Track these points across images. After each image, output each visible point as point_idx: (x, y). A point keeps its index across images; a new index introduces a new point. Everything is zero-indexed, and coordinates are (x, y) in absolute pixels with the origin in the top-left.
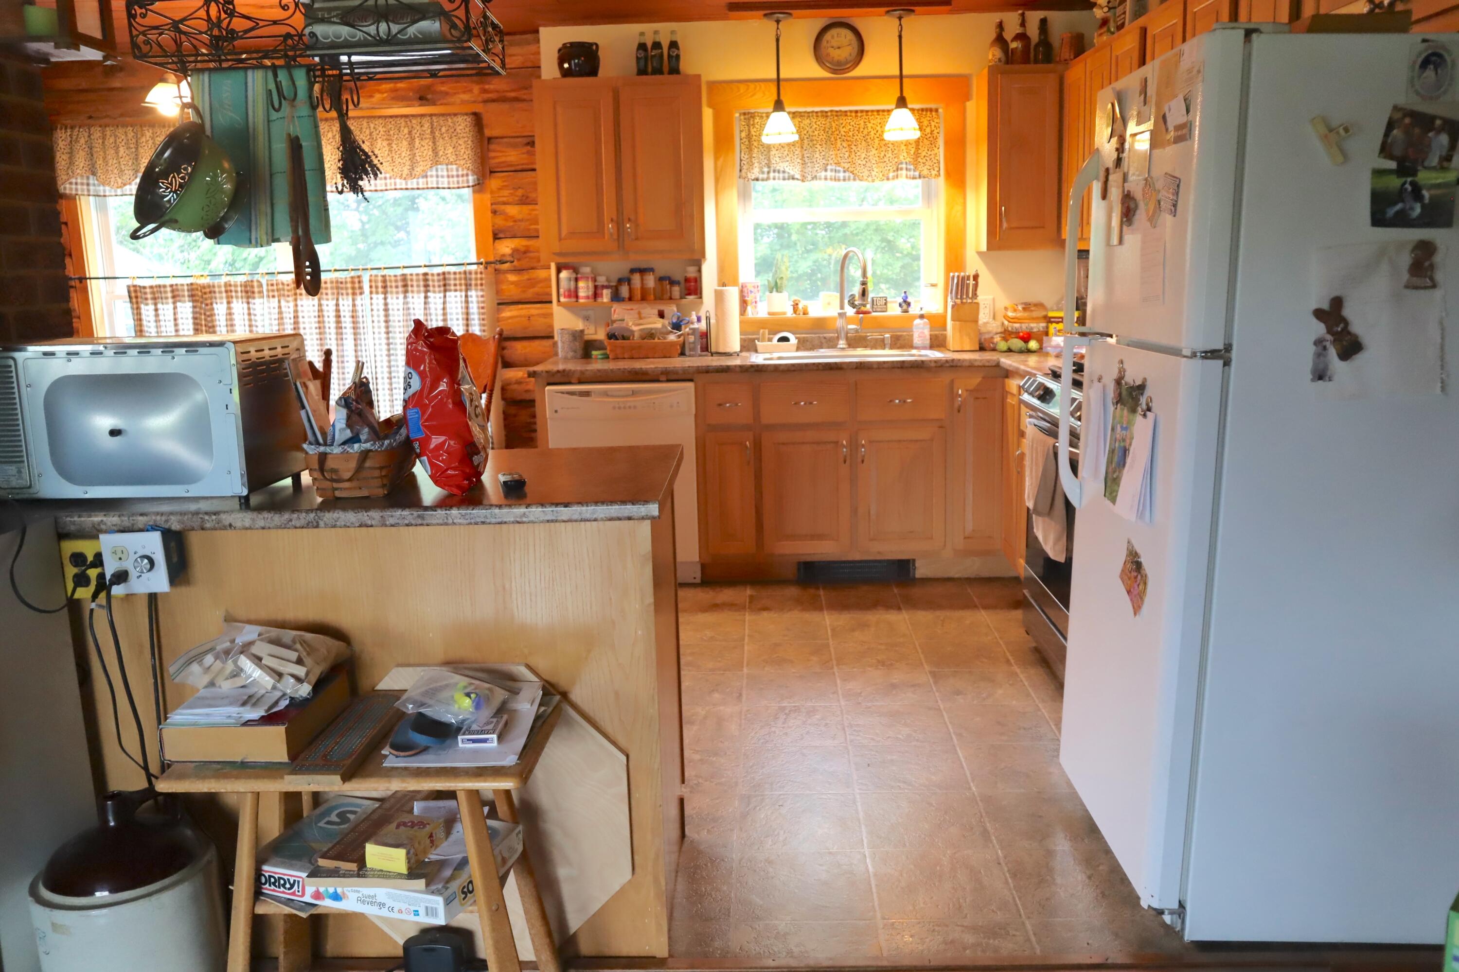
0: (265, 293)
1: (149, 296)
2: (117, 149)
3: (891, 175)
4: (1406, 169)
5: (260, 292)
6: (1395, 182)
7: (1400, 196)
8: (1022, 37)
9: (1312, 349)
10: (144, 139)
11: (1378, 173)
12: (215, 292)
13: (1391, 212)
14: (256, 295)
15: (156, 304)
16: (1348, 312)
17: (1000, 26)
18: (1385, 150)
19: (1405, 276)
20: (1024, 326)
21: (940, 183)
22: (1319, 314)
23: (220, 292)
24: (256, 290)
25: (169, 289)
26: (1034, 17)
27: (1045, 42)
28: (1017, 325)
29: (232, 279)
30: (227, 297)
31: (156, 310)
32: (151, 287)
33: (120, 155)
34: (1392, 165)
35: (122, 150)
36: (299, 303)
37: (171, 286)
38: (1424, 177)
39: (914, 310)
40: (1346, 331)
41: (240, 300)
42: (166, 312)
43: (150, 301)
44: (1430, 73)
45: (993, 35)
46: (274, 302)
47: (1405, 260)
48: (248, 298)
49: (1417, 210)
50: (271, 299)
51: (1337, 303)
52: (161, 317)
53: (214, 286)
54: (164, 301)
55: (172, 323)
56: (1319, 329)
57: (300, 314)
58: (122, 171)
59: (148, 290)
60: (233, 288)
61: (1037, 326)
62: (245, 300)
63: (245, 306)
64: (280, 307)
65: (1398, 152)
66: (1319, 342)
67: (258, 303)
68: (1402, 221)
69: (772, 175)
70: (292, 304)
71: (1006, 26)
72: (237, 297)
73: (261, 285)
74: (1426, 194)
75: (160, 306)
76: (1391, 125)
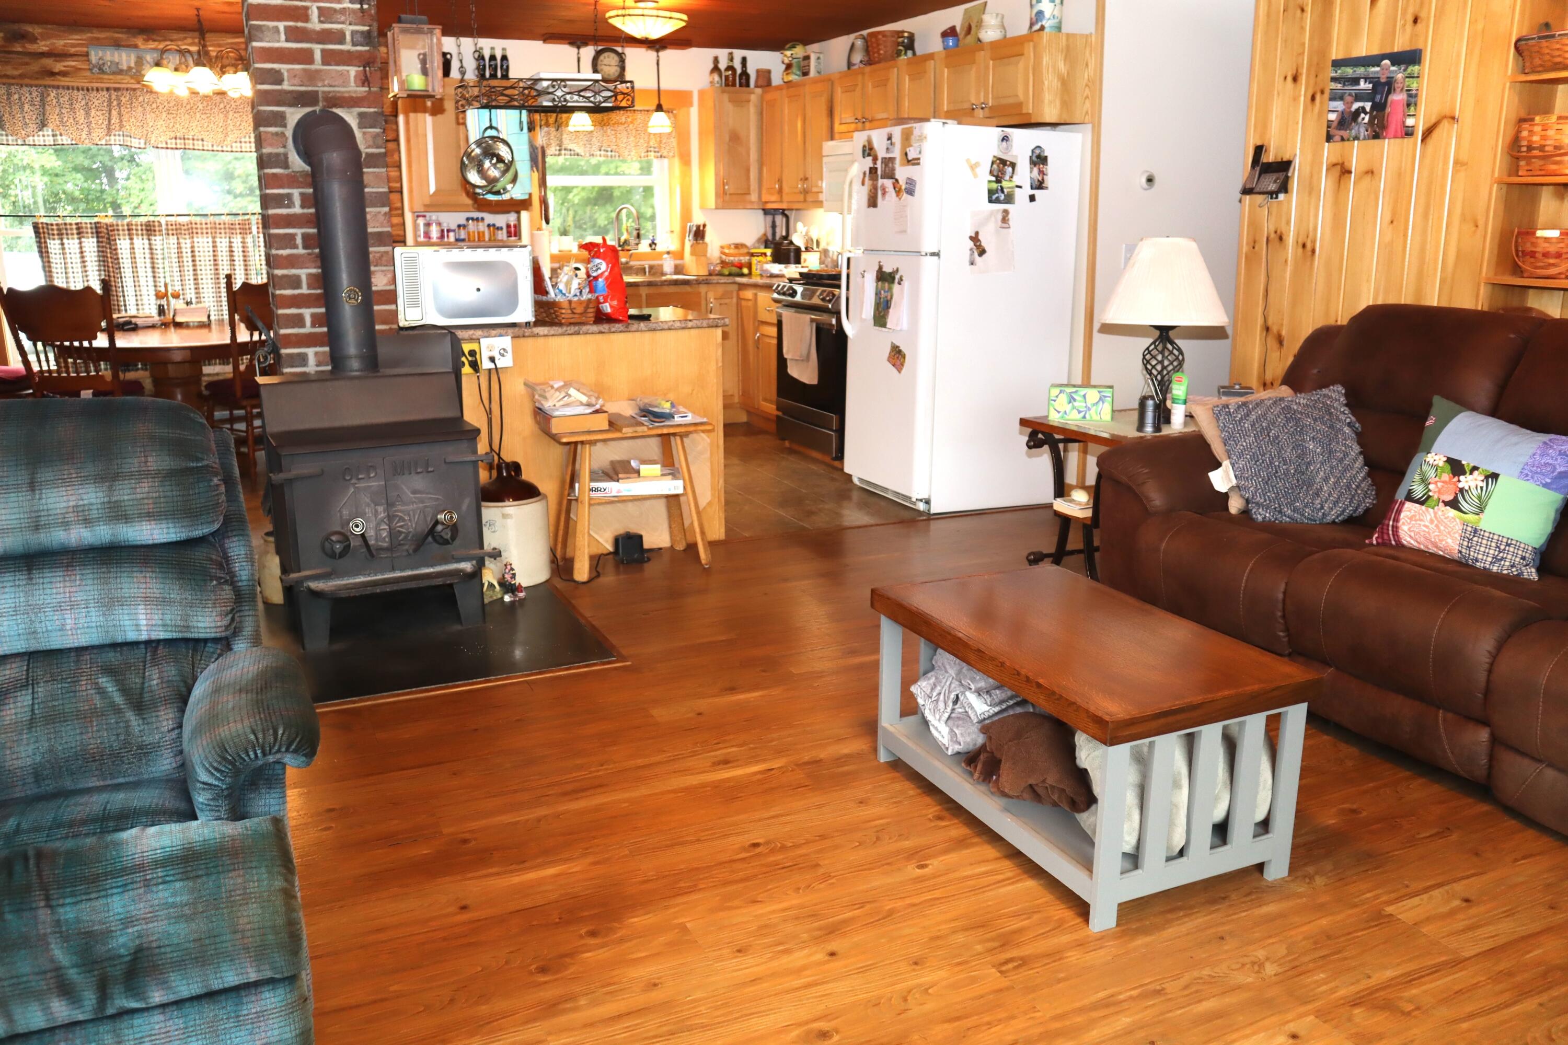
0: (164, 232)
1: (56, 232)
2: (22, 107)
3: (643, 155)
4: (998, 181)
5: (160, 231)
6: (994, 186)
7: (996, 191)
8: (731, 68)
9: (969, 252)
10: (49, 99)
11: (990, 182)
12: (118, 230)
13: (994, 197)
14: (157, 233)
15: (62, 239)
16: (980, 237)
17: (716, 60)
18: (991, 172)
19: (1000, 223)
20: (737, 259)
21: (677, 162)
22: (971, 238)
23: (123, 230)
24: (157, 229)
25: (74, 227)
26: (738, 54)
27: (745, 74)
28: (732, 258)
29: (134, 220)
30: (129, 235)
31: (62, 244)
32: (57, 225)
33: (25, 110)
34: (994, 179)
35: (26, 106)
36: (195, 240)
37: (77, 224)
38: (1005, 184)
39: (659, 248)
40: (980, 245)
41: (140, 237)
42: (71, 246)
43: (56, 237)
44: (1004, 143)
45: (711, 66)
46: (173, 240)
47: (1000, 217)
48: (149, 235)
49: (1002, 197)
50: (171, 237)
51: (977, 233)
52: (67, 251)
53: (117, 225)
54: (70, 237)
55: (78, 256)
56: (971, 244)
57: (196, 249)
58: (26, 124)
59: (55, 227)
60: (134, 227)
61: (745, 259)
62: (145, 237)
63: (146, 242)
64: (178, 243)
65: (995, 174)
66: (971, 249)
67: (157, 241)
68: (997, 201)
69: (563, 152)
70: (188, 241)
71: (720, 59)
72: (137, 235)
73: (160, 225)
74: (1005, 191)
75: (65, 241)
76: (993, 163)
